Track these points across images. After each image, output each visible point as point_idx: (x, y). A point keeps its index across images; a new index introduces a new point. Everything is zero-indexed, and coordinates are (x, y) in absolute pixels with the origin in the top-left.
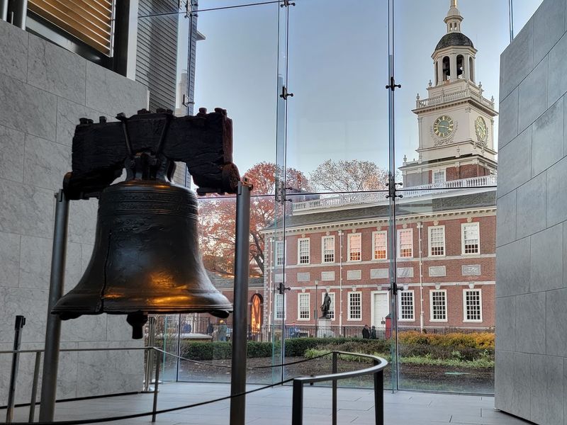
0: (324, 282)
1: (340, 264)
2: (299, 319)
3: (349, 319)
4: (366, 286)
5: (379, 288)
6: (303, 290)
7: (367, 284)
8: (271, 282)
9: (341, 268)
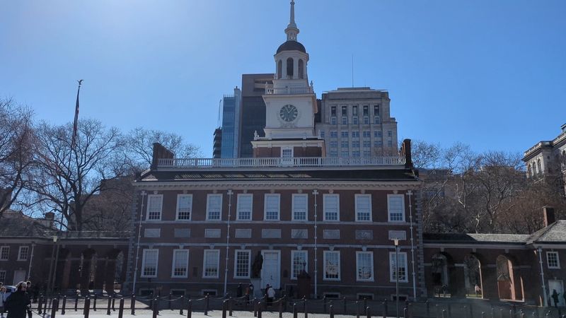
0: (207, 238)
1: (228, 222)
2: (173, 276)
3: (235, 276)
4: (256, 245)
5: (271, 247)
6: (181, 246)
7: (258, 242)
8: (139, 237)
9: (229, 226)
